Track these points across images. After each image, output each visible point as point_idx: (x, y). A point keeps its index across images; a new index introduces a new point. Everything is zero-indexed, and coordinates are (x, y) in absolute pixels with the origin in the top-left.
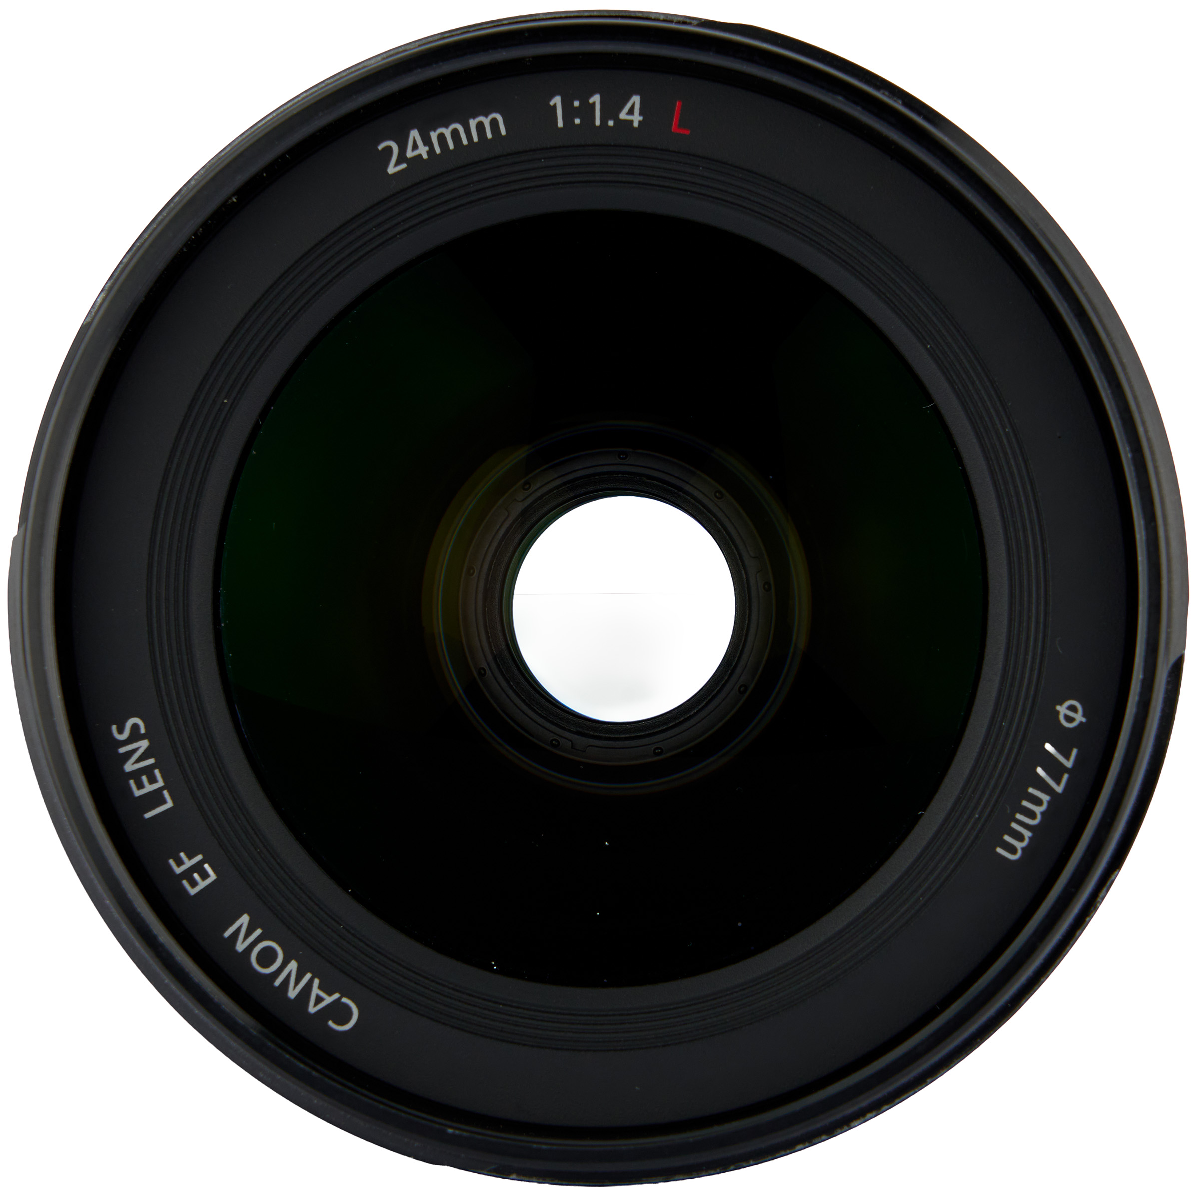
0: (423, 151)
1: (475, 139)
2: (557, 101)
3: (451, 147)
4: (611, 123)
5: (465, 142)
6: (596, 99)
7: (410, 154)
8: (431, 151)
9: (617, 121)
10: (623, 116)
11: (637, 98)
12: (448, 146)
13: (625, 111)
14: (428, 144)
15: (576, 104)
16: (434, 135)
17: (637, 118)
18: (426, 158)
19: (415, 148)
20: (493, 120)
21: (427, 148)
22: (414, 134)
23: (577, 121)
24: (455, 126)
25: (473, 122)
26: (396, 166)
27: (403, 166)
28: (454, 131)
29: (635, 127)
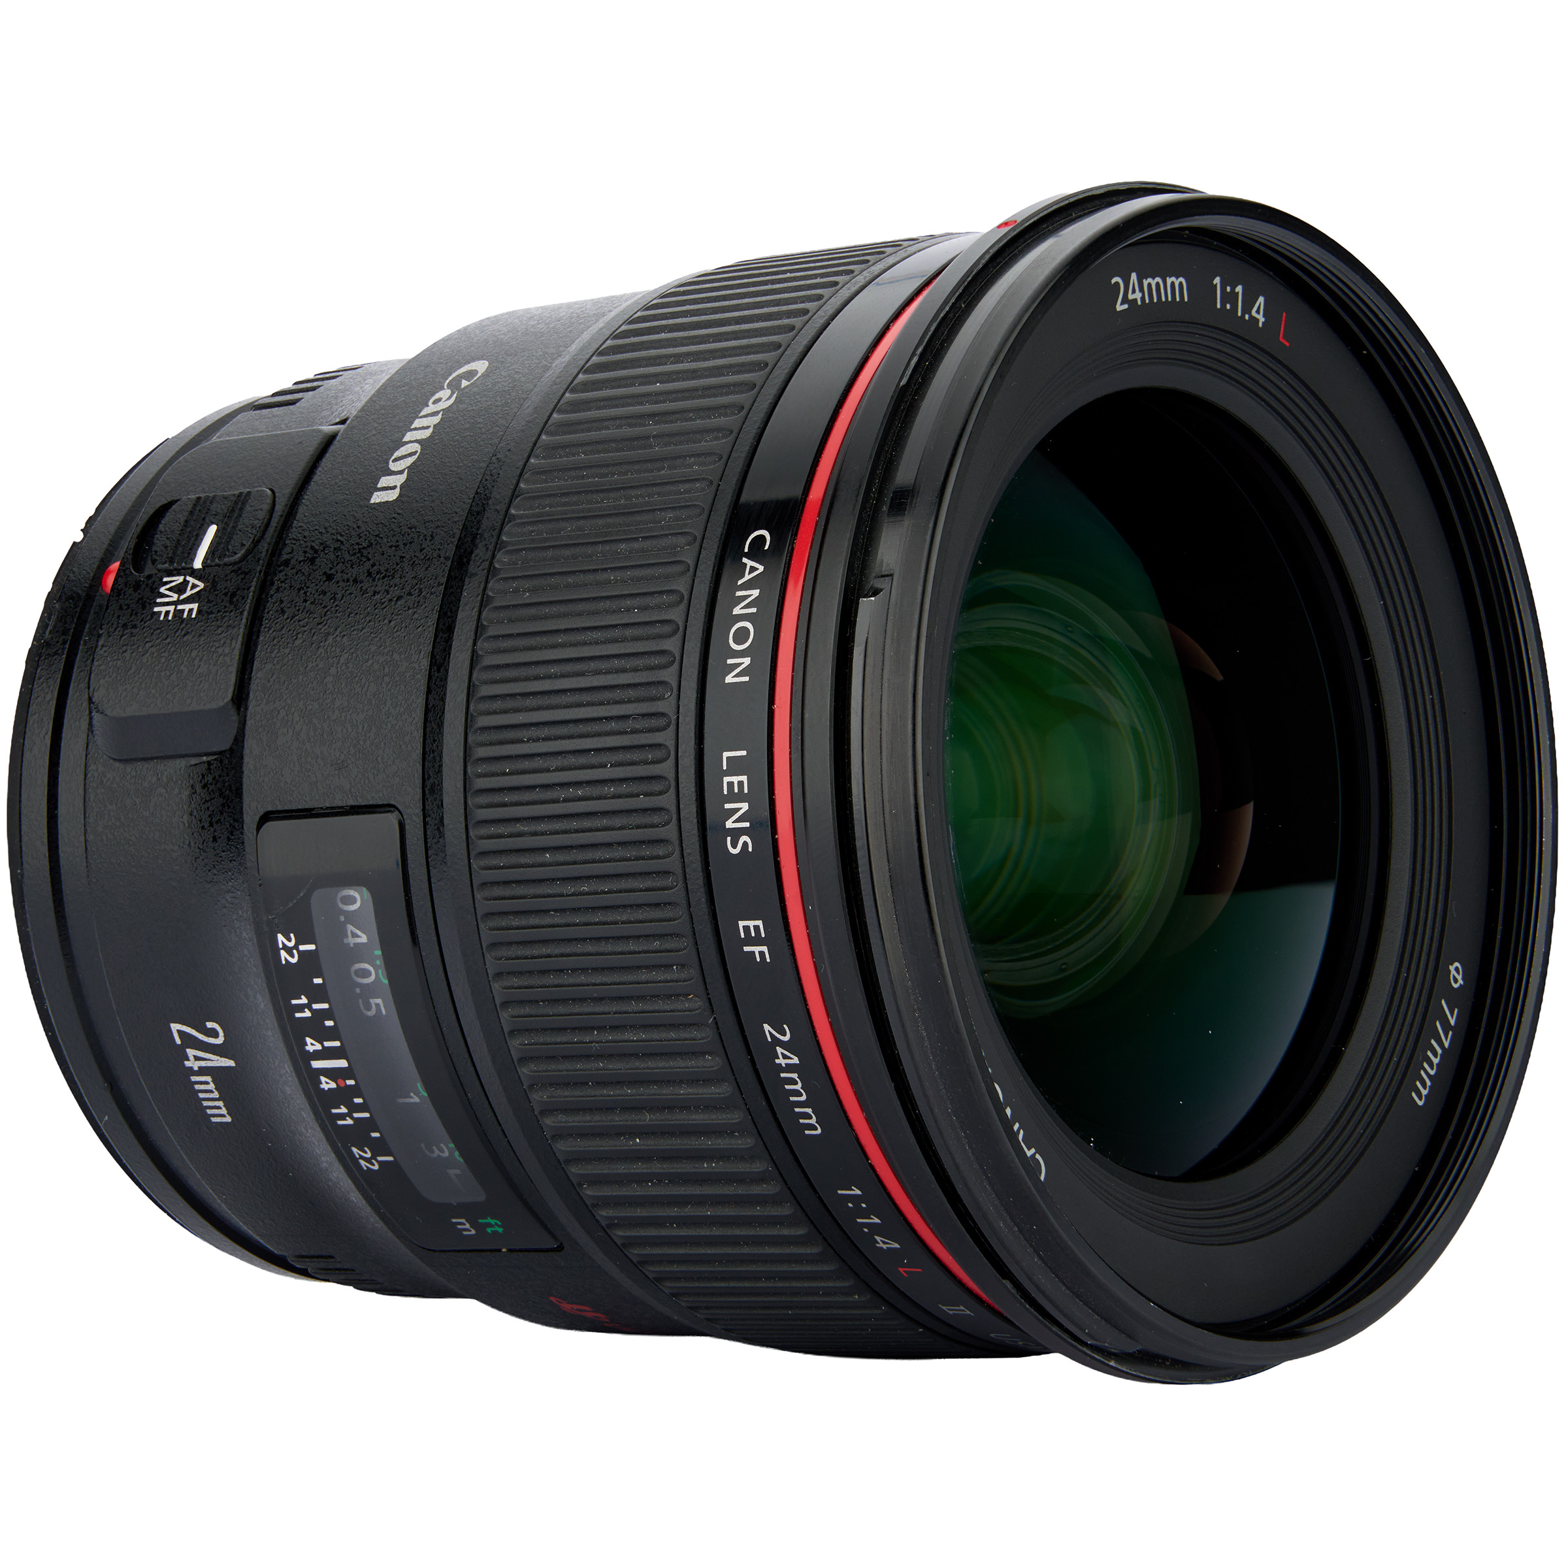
0: (1138, 295)
1: (1170, 299)
2: (1217, 281)
3: (1155, 301)
4: (1247, 317)
5: (1164, 299)
6: (1239, 289)
7: (1131, 297)
8: (1143, 298)
9: (1251, 317)
10: (1254, 313)
11: (1261, 300)
12: (1153, 298)
13: (1255, 309)
14: (1141, 290)
15: (1228, 289)
16: (1145, 283)
17: (1262, 319)
18: (1139, 303)
19: (1134, 291)
20: (1181, 283)
21: (1140, 295)
22: (1134, 276)
23: (1228, 306)
24: (1158, 279)
25: (1169, 280)
26: (1122, 304)
27: (1126, 306)
28: (1158, 284)
29: (1260, 325)
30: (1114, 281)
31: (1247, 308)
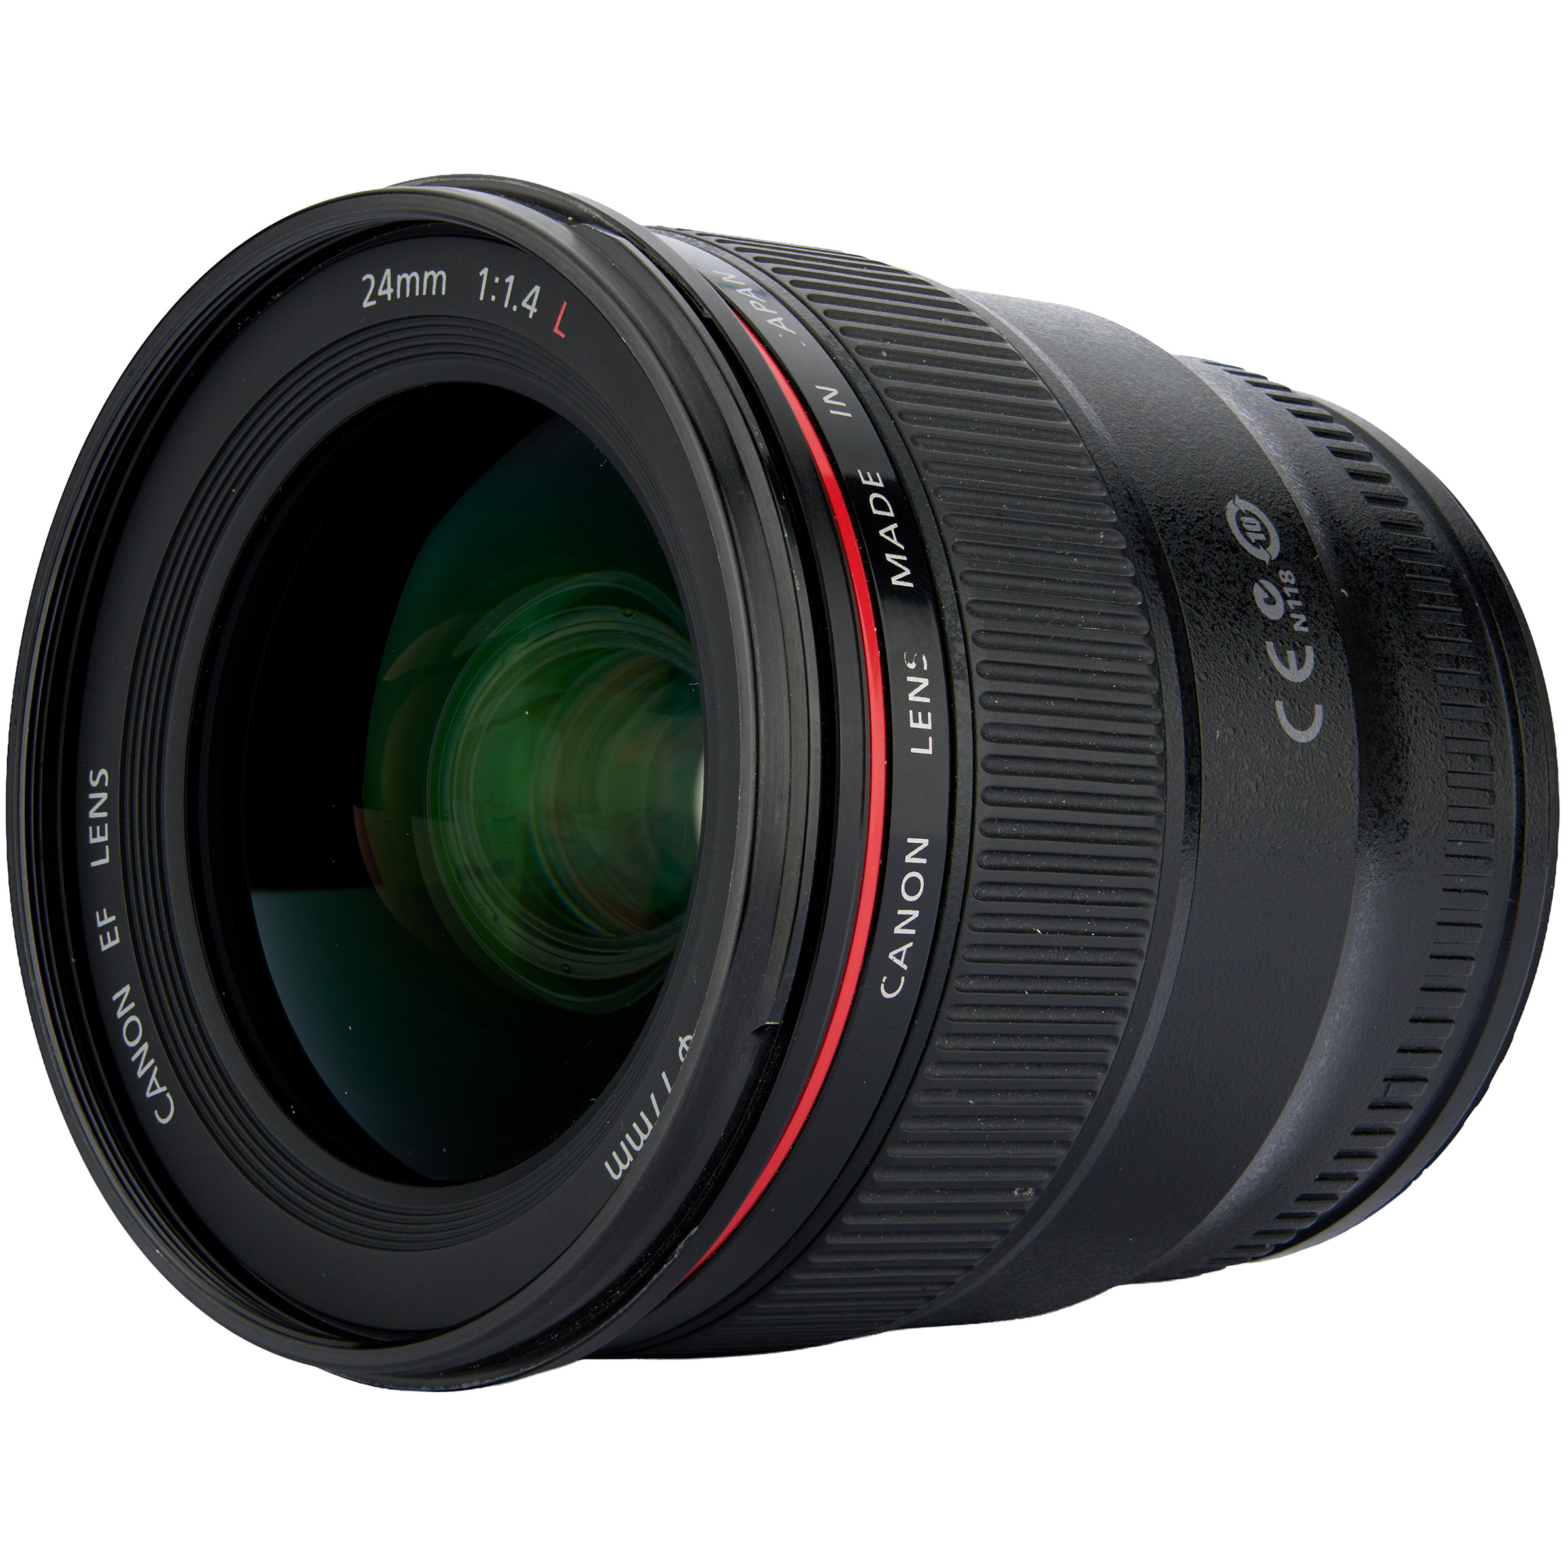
0: (389, 292)
1: (424, 294)
2: (485, 272)
3: (408, 296)
4: (515, 308)
5: (417, 294)
6: (510, 280)
7: (381, 293)
8: (394, 295)
9: (520, 308)
10: (524, 304)
11: (537, 289)
12: (405, 293)
13: (527, 299)
14: (394, 286)
15: (497, 280)
16: (400, 278)
17: (533, 309)
18: (389, 299)
19: (385, 287)
20: (440, 277)
21: (392, 290)
22: (388, 272)
23: (493, 298)
24: (415, 274)
25: (427, 275)
26: (370, 300)
27: (374, 303)
28: (413, 279)
29: (531, 316)
30: (364, 279)
31: (517, 298)
